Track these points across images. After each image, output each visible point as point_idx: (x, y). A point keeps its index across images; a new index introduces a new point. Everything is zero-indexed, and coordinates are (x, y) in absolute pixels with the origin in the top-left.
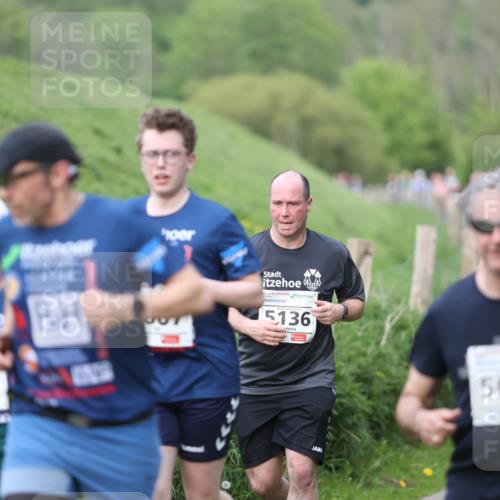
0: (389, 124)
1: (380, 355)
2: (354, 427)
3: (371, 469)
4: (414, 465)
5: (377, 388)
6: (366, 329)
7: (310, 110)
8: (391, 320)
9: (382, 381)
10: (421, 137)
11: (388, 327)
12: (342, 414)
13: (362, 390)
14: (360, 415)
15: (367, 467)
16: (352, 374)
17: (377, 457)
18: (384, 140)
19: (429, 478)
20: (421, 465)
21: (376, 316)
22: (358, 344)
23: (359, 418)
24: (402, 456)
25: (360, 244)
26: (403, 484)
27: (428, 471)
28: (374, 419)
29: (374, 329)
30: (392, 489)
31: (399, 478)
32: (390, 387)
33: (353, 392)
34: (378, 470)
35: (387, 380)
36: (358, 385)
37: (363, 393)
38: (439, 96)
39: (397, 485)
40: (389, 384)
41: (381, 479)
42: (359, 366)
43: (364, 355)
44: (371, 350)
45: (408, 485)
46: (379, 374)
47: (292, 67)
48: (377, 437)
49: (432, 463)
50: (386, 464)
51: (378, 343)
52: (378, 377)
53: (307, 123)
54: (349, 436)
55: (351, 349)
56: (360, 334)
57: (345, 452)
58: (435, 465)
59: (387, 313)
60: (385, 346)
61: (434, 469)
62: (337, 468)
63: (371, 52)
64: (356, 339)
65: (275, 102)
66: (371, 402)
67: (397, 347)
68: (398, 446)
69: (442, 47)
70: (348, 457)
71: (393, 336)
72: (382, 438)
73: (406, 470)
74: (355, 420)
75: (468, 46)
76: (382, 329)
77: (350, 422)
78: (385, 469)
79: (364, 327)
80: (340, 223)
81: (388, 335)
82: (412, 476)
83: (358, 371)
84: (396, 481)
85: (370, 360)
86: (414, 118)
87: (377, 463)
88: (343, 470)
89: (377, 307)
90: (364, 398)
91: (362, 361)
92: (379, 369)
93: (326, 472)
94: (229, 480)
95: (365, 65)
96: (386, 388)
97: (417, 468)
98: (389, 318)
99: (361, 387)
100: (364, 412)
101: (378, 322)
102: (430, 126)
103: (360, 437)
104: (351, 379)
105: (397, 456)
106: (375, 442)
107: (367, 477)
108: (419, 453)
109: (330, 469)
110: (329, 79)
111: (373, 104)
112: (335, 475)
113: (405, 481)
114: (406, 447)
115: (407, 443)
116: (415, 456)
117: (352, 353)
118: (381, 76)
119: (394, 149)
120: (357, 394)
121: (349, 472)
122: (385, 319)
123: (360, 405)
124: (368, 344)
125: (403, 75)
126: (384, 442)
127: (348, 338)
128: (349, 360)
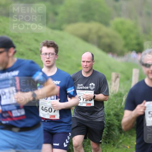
0: (125, 38)
2: (114, 130)
4: (132, 141)
6: (118, 100)
7: (101, 34)
8: (125, 97)
10: (134, 42)
11: (124, 99)
12: (110, 126)
14: (116, 126)
15: (118, 142)
16: (113, 114)
17: (121, 139)
18: (123, 42)
21: (121, 96)
22: (115, 105)
23: (115, 127)
24: (128, 139)
25: (115, 74)
26: (128, 147)
28: (120, 127)
29: (120, 100)
30: (125, 149)
31: (127, 145)
33: (113, 119)
34: (121, 143)
36: (115, 117)
38: (140, 29)
39: (127, 148)
41: (122, 146)
43: (117, 108)
44: (119, 106)
45: (130, 147)
47: (95, 20)
48: (121, 133)
50: (123, 141)
51: (121, 104)
52: (121, 115)
53: (100, 37)
54: (112, 132)
56: (116, 102)
57: (111, 138)
59: (124, 95)
60: (123, 105)
62: (109, 142)
63: (119, 16)
64: (114, 103)
65: (90, 31)
66: (119, 122)
68: (127, 136)
69: (141, 14)
70: (112, 139)
73: (129, 143)
75: (149, 14)
76: (122, 100)
77: (113, 128)
78: (123, 143)
79: (117, 99)
80: (110, 68)
81: (124, 102)
82: (131, 145)
83: (115, 113)
84: (126, 146)
85: (119, 110)
86: (132, 36)
87: (121, 141)
89: (121, 94)
90: (117, 121)
91: (116, 110)
92: (121, 112)
93: (105, 144)
95: (117, 20)
97: (133, 142)
99: (116, 118)
101: (121, 98)
102: (137, 38)
103: (115, 133)
107: (117, 145)
110: (106, 24)
111: (120, 32)
112: (108, 144)
113: (129, 146)
114: (130, 136)
116: (132, 139)
117: (113, 107)
118: (122, 23)
119: (126, 45)
120: (115, 120)
121: (112, 143)
122: (123, 97)
123: (116, 124)
124: (118, 105)
125: (129, 23)
126: (123, 134)
127: (112, 103)
128: (112, 109)
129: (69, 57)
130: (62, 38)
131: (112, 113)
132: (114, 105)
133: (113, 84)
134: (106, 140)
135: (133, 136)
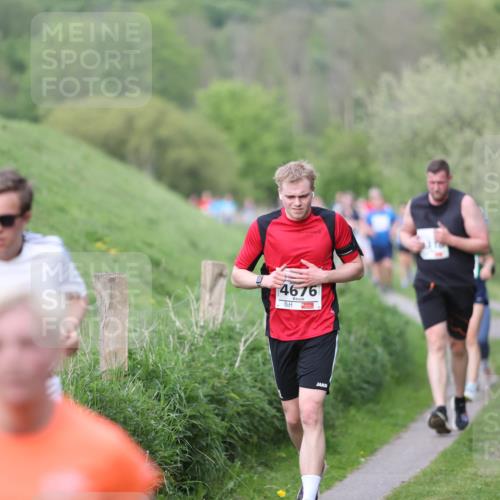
0: (244, 146)
1: (235, 377)
2: (207, 448)
3: (224, 491)
4: (268, 486)
5: (231, 409)
6: (220, 351)
7: (164, 132)
8: (245, 342)
9: (236, 403)
11: (242, 348)
12: (196, 435)
13: (216, 411)
14: (214, 436)
15: (222, 489)
16: (205, 396)
17: (231, 478)
18: (238, 161)
19: (282, 499)
20: (275, 487)
21: (230, 338)
22: (213, 365)
23: (212, 440)
24: (256, 477)
25: (214, 265)
27: (282, 493)
28: (228, 440)
29: (229, 351)
32: (244, 408)
33: (207, 414)
34: (232, 491)
35: (241, 402)
36: (212, 406)
37: (217, 415)
38: (294, 118)
40: (242, 406)
42: (213, 387)
43: (218, 376)
44: (225, 371)
46: (233, 395)
48: (231, 458)
49: (286, 485)
50: (240, 485)
51: (232, 365)
52: (232, 399)
53: (162, 145)
54: (204, 457)
55: (205, 370)
56: (214, 356)
58: (289, 486)
59: (241, 335)
60: (239, 367)
61: (287, 491)
62: (191, 489)
63: (226, 75)
64: (210, 360)
65: (130, 122)
66: (224, 424)
67: (251, 368)
68: (252, 467)
69: (296, 69)
70: (202, 480)
71: (247, 357)
72: (236, 460)
73: (259, 492)
74: (209, 441)
75: (322, 68)
76: (236, 350)
77: (204, 444)
78: (238, 490)
79: (218, 348)
80: (194, 245)
81: (242, 356)
82: (266, 497)
83: (213, 393)
85: (224, 382)
86: (270, 140)
87: (231, 485)
88: (197, 492)
89: (232, 329)
90: (218, 420)
91: (216, 382)
92: (233, 391)
93: (180, 494)
95: (219, 87)
96: (240, 409)
97: (270, 489)
98: (243, 340)
99: (214, 410)
100: (218, 433)
101: (232, 343)
102: (284, 148)
103: (214, 459)
104: (205, 400)
105: (251, 477)
106: (229, 463)
108: (273, 474)
109: (185, 491)
110: (184, 101)
111: (228, 127)
112: (189, 496)
114: (260, 469)
115: (261, 464)
116: (268, 478)
117: (206, 374)
118: (235, 98)
119: (248, 170)
120: (211, 416)
121: (203, 494)
123: (214, 427)
124: (222, 365)
125: (258, 97)
126: (238, 463)
127: (202, 360)
128: (204, 381)
129: (62, 210)
130: (38, 147)
131: (201, 392)
132: (208, 365)
133: (207, 297)
134: (183, 480)
135: (271, 469)
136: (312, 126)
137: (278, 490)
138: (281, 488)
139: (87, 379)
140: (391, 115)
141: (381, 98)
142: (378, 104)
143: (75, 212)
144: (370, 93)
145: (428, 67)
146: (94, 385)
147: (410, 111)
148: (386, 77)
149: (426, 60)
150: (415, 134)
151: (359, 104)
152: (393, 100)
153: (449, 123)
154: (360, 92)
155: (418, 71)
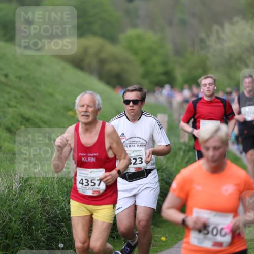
0: (144, 62)
4: (156, 235)
7: (104, 55)
10: (160, 69)
18: (141, 70)
19: (163, 242)
27: (163, 239)
38: (169, 48)
45: (153, 245)
47: (94, 34)
49: (165, 234)
53: (102, 62)
58: (167, 235)
61: (166, 238)
62: (117, 237)
63: (134, 26)
65: (85, 50)
69: (170, 24)
75: (183, 23)
82: (155, 241)
86: (156, 60)
88: (120, 238)
93: (112, 239)
94: (63, 243)
95: (131, 32)
97: (158, 237)
102: (164, 63)
108: (159, 229)
109: (114, 238)
110: (113, 39)
111: (135, 53)
112: (116, 241)
115: (153, 224)
116: (156, 231)
118: (139, 38)
119: (146, 75)
125: (151, 37)
129: (51, 95)
130: (39, 63)
135: (158, 226)
136: (178, 52)
137: (161, 237)
138: (163, 236)
139: (64, 181)
140: (219, 46)
141: (213, 38)
142: (212, 41)
143: (58, 96)
144: (208, 36)
145: (237, 22)
146: (68, 184)
147: (228, 44)
148: (216, 27)
149: (236, 19)
150: (231, 56)
151: (202, 41)
152: (219, 39)
153: (248, 50)
154: (203, 35)
155: (232, 24)
